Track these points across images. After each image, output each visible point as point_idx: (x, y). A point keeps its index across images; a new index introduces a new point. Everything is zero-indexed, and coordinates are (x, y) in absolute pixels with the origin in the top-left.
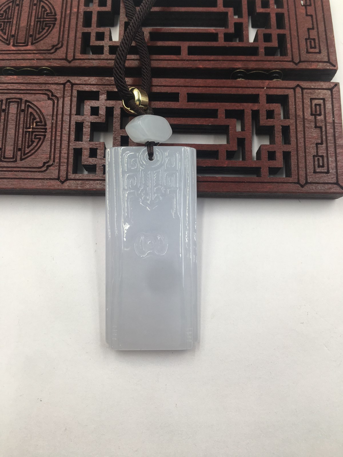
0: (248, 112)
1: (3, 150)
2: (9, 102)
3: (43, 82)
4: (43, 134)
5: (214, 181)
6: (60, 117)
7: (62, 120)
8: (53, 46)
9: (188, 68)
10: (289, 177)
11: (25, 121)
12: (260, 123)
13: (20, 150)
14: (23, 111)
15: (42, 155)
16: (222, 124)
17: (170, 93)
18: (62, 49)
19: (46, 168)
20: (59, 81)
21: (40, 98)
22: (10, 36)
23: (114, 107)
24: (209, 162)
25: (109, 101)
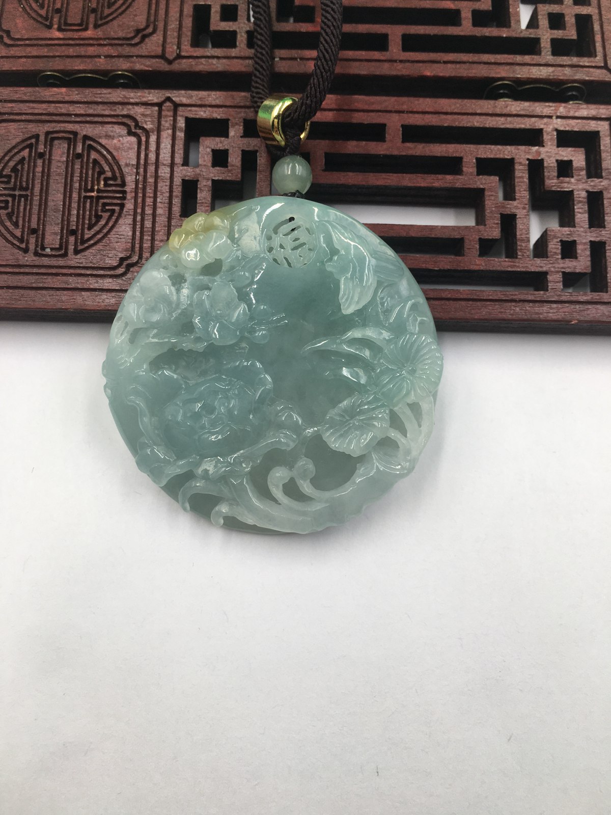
0: (520, 164)
1: (41, 233)
2: (51, 137)
3: (119, 99)
4: (119, 202)
5: (454, 297)
6: (152, 169)
7: (156, 177)
8: (138, 31)
9: (403, 75)
10: (601, 292)
11: (83, 177)
12: (546, 183)
13: (73, 233)
14: (79, 156)
15: (119, 244)
16: (470, 186)
17: (368, 124)
18: (155, 35)
19: (123, 270)
20: (150, 98)
21: (112, 131)
22: (52, 10)
23: (257, 151)
24: (444, 262)
25: (250, 139)
